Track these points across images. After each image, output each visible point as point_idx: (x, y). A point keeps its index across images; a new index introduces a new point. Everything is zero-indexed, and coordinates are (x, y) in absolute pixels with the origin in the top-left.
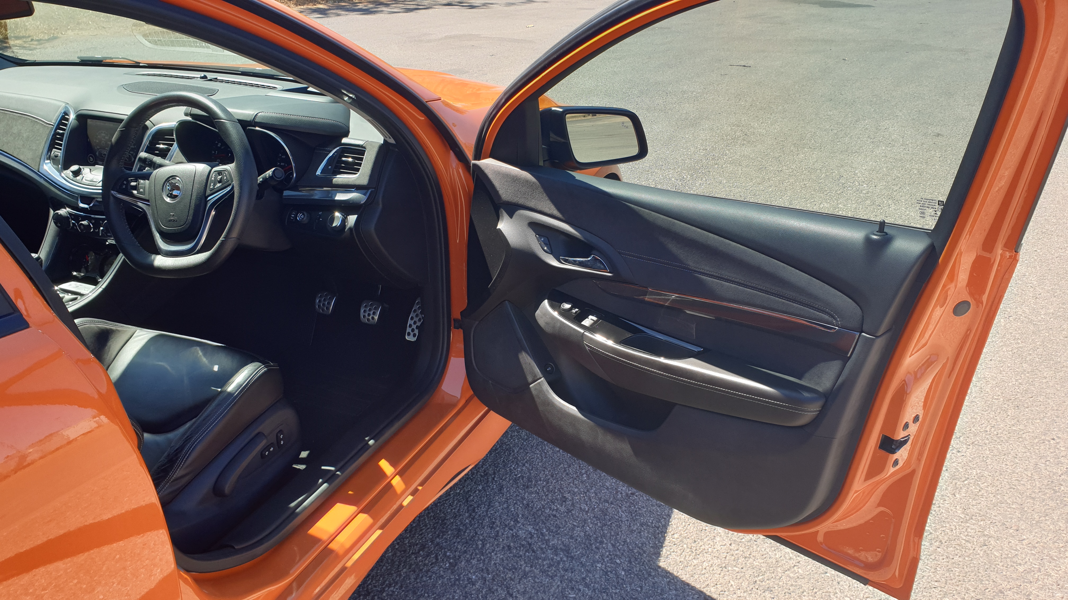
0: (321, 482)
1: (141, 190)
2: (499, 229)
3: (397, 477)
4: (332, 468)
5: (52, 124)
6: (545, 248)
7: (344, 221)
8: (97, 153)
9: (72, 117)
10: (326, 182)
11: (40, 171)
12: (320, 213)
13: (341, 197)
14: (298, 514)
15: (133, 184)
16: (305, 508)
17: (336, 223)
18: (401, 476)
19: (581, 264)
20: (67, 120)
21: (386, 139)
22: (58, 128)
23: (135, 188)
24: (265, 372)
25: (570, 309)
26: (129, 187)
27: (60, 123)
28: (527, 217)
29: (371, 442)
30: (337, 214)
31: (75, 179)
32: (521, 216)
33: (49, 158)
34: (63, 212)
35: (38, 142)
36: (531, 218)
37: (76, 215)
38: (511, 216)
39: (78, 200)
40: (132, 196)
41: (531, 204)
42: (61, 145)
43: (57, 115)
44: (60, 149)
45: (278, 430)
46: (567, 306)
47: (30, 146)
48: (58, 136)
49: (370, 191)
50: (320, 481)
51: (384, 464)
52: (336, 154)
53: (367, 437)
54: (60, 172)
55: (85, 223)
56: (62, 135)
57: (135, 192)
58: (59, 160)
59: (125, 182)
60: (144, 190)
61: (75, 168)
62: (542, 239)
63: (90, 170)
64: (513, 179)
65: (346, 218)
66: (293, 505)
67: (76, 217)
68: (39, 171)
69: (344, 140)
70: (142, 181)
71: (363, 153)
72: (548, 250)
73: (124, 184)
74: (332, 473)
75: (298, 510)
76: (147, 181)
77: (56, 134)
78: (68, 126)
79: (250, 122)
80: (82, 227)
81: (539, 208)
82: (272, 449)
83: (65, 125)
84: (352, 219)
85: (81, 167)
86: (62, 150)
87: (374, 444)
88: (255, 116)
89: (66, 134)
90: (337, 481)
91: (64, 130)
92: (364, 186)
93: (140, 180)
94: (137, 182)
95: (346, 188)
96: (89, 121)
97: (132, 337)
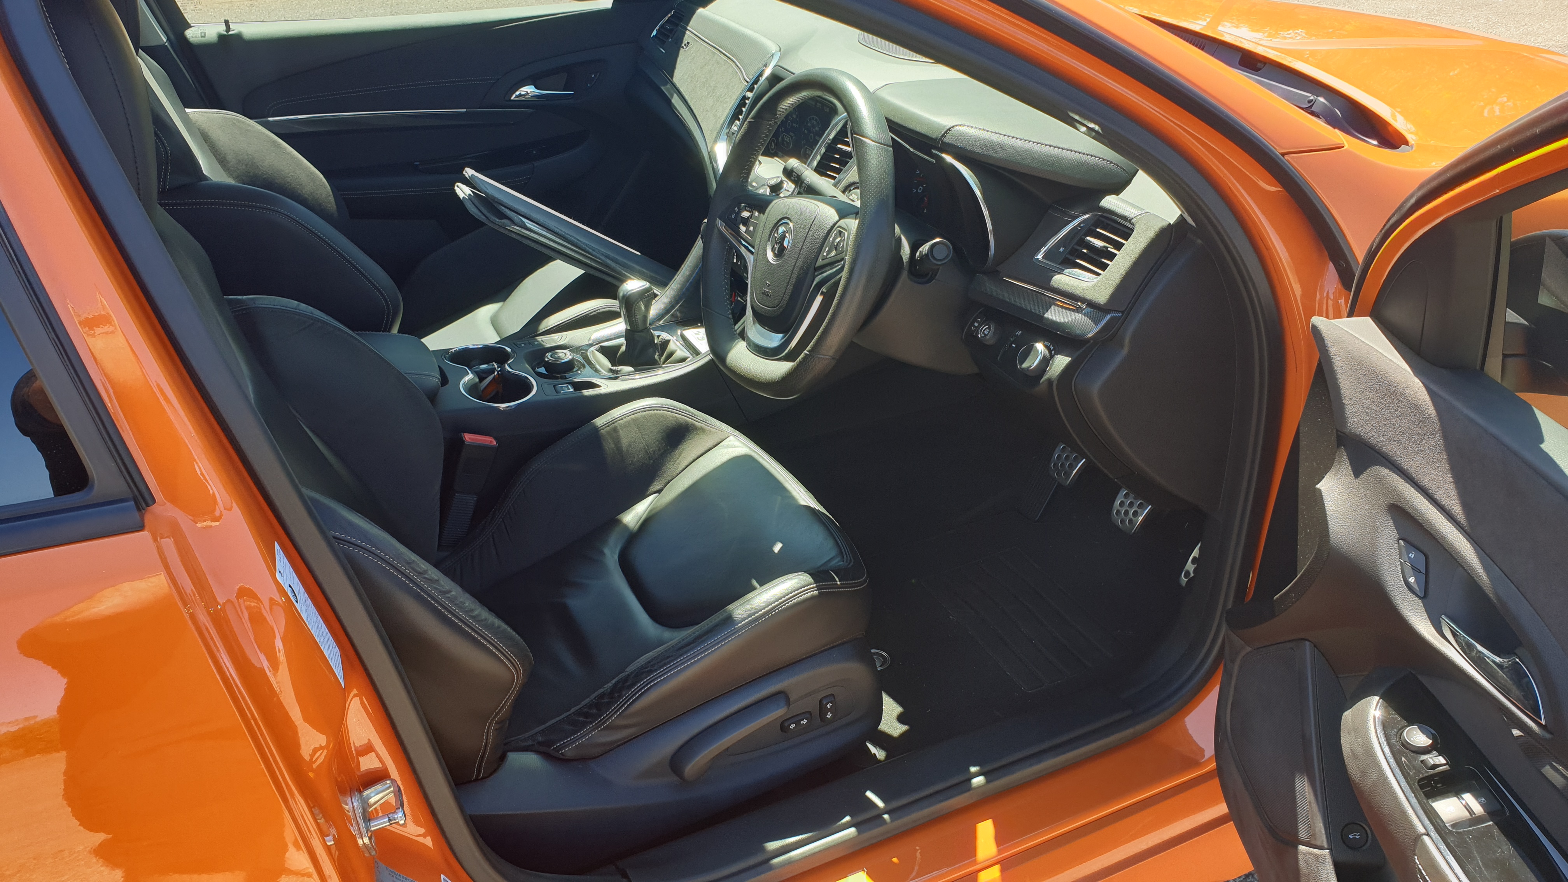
0: (847, 822)
1: (751, 227)
2: (1320, 490)
3: (997, 868)
4: (880, 804)
5: (748, 80)
6: (1412, 580)
7: (1046, 362)
9: (766, 74)
10: (1042, 277)
12: (1019, 333)
13: (1055, 315)
14: (771, 868)
15: (745, 214)
16: (790, 862)
17: (1032, 363)
18: (1002, 871)
19: (1478, 662)
21: (1183, 214)
23: (746, 222)
24: (813, 597)
25: (1426, 751)
26: (739, 219)
28: (1392, 490)
29: (978, 781)
30: (1040, 347)
32: (1380, 480)
33: (727, 134)
35: (724, 105)
36: (1400, 496)
38: (1357, 473)
40: (738, 233)
41: (1411, 464)
45: (829, 692)
46: (1418, 737)
47: (716, 111)
49: (1108, 317)
50: (847, 819)
51: (986, 830)
52: (1082, 225)
53: (974, 766)
57: (743, 229)
59: (736, 207)
60: (755, 228)
62: (1412, 556)
64: (1388, 389)
65: (1052, 357)
66: (772, 845)
68: (710, 152)
69: (1110, 202)
70: (757, 213)
71: (1127, 233)
72: (1416, 587)
73: (734, 210)
74: (873, 813)
75: (776, 861)
76: (761, 215)
77: (744, 97)
79: (935, 140)
81: (1426, 481)
82: (804, 722)
84: (1061, 361)
86: (746, 125)
87: (979, 787)
88: (946, 132)
90: (875, 832)
92: (1100, 304)
93: (753, 211)
94: (750, 212)
95: (1072, 299)
97: (721, 442)
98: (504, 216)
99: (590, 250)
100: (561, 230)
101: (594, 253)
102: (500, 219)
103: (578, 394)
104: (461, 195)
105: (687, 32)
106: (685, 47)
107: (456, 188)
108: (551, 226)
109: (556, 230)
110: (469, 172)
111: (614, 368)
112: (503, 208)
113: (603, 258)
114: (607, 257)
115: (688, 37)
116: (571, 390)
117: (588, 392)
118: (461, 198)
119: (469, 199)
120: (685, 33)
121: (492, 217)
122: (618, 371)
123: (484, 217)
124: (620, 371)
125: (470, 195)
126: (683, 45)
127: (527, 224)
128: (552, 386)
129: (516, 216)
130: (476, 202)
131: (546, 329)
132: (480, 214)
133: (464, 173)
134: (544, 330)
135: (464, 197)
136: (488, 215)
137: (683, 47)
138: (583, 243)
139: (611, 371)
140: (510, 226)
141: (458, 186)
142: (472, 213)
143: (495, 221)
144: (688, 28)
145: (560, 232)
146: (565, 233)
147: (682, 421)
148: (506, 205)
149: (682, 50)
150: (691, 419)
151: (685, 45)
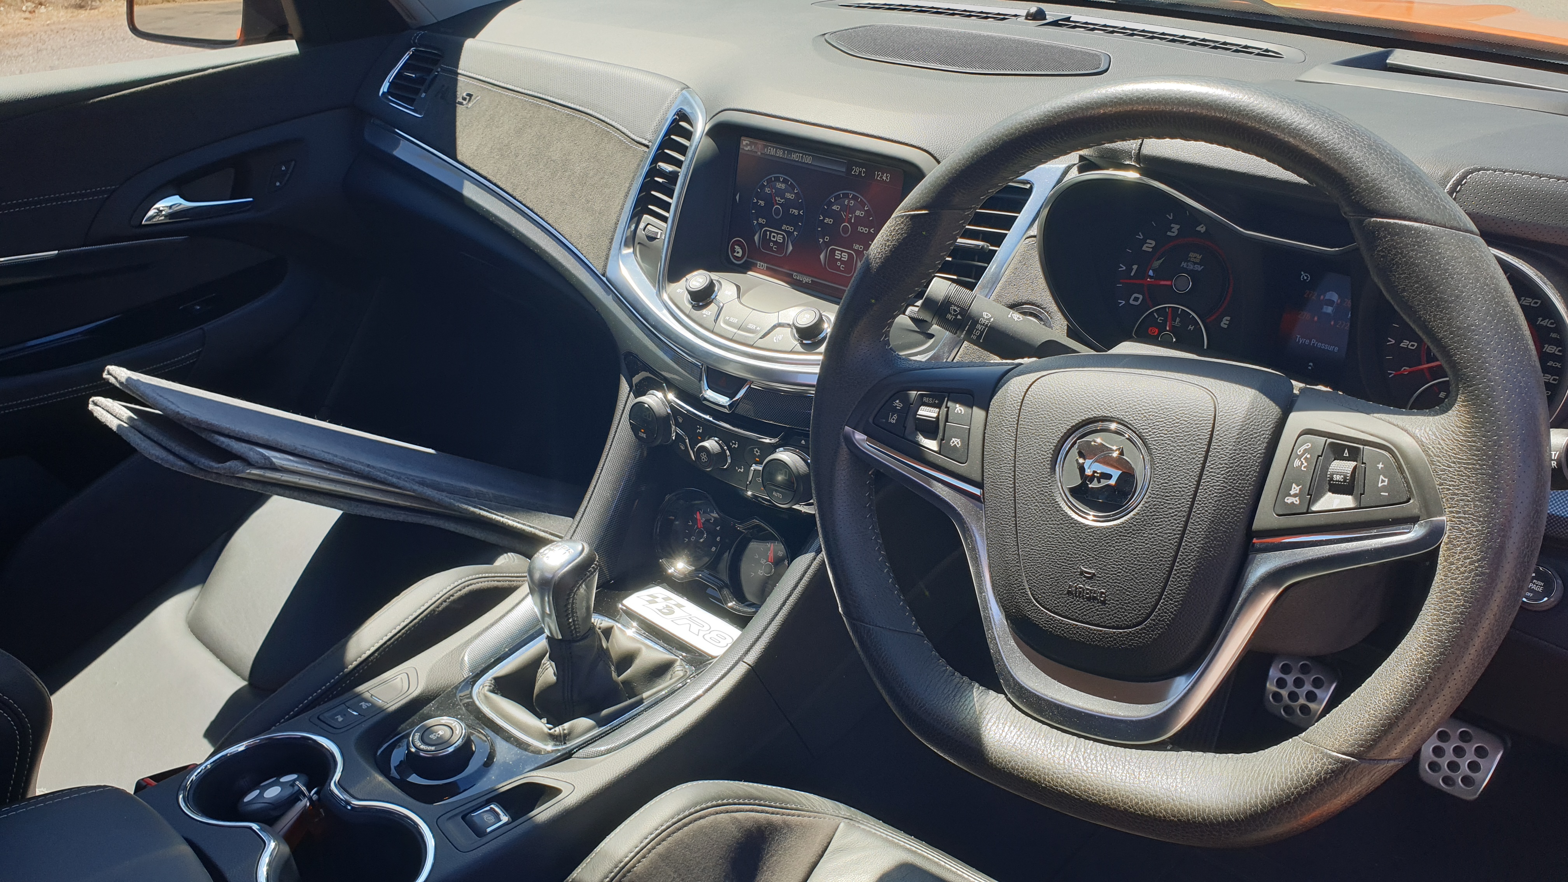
1: (956, 442)
5: (646, 142)
8: (756, 238)
9: (701, 127)
11: (608, 274)
15: (927, 412)
20: (688, 135)
22: (660, 156)
23: (931, 429)
27: (667, 142)
31: (696, 314)
33: (631, 240)
34: (654, 400)
35: (607, 191)
37: (688, 417)
39: (700, 380)
40: (918, 454)
42: (666, 206)
43: (659, 117)
44: (664, 219)
47: (588, 201)
48: (660, 180)
54: (660, 288)
55: (711, 444)
56: (672, 178)
57: (931, 445)
58: (659, 252)
59: (898, 404)
60: (967, 444)
61: (697, 279)
63: (738, 288)
67: (688, 423)
68: (603, 275)
70: (959, 409)
73: (894, 410)
76: (978, 414)
77: (653, 172)
78: (690, 153)
80: (704, 457)
83: (683, 150)
85: (715, 276)
86: (670, 221)
89: (684, 174)
91: (679, 163)
93: (950, 404)
94: (939, 406)
96: (746, 144)
97: (829, 843)
98: (227, 455)
99: (394, 480)
100: (336, 456)
101: (402, 483)
102: (220, 462)
103: (522, 827)
104: (113, 423)
105: (460, 78)
106: (465, 102)
107: (91, 407)
108: (316, 452)
109: (328, 457)
110: (118, 373)
111: (558, 730)
112: (222, 439)
113: (416, 487)
114: (423, 483)
115: (463, 88)
116: (505, 819)
117: (543, 813)
118: (115, 428)
119: (132, 427)
120: (456, 80)
121: (203, 460)
122: (565, 736)
123: (183, 464)
124: (569, 734)
125: (130, 418)
126: (460, 99)
127: (274, 460)
128: (460, 817)
129: (251, 450)
130: (151, 431)
131: (360, 660)
132: (171, 458)
133: (105, 375)
134: (355, 663)
135: (119, 426)
136: (192, 456)
137: (461, 104)
138: (380, 470)
139: (555, 738)
140: (243, 472)
141: (95, 404)
142: (153, 458)
143: (211, 467)
144: (459, 71)
145: (337, 460)
146: (343, 458)
147: (749, 824)
148: (226, 432)
149: (460, 109)
150: (762, 812)
151: (464, 99)
